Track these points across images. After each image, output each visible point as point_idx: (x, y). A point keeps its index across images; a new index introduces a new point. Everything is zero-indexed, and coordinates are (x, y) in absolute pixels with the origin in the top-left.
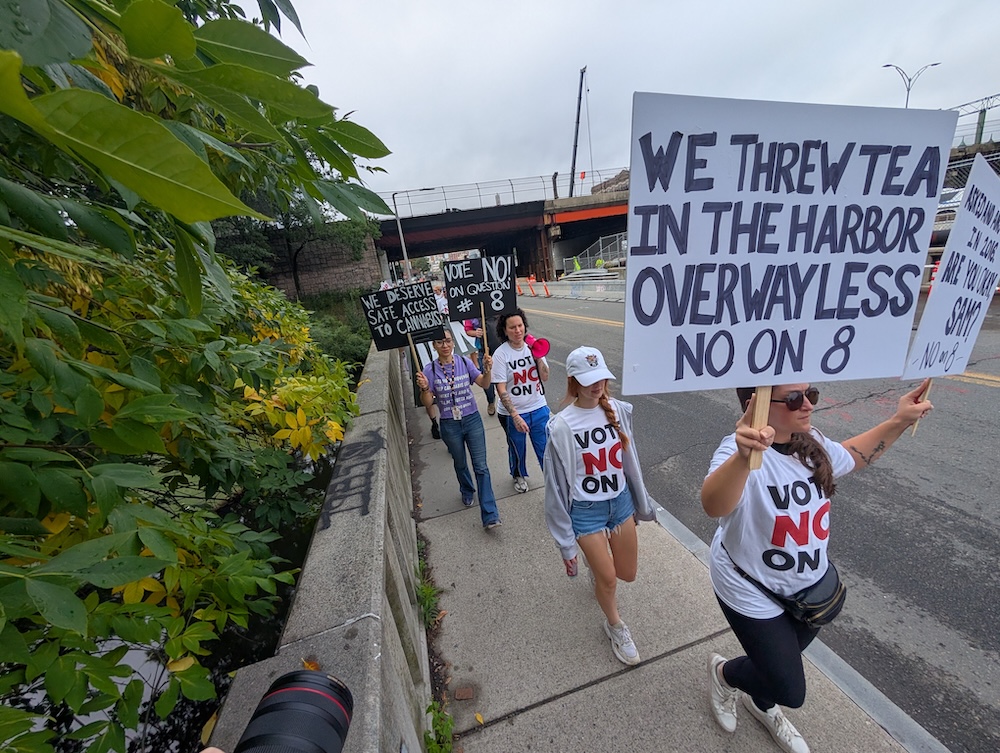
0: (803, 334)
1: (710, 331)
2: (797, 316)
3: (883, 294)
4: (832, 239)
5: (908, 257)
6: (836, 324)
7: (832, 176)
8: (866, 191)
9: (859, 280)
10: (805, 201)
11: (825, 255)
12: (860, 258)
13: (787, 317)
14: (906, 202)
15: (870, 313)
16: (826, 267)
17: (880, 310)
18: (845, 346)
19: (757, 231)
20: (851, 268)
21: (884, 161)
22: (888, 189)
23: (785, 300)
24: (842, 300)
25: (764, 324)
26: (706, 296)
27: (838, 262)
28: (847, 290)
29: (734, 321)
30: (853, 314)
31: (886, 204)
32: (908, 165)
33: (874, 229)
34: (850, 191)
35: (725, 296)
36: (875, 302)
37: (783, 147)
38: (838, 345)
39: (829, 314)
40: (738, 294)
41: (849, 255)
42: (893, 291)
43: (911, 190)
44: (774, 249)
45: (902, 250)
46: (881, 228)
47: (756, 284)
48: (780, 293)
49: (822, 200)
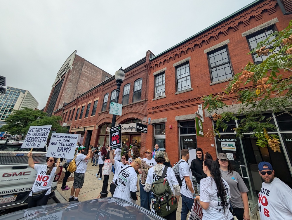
5: (46, 136)
7: (42, 130)
9: (42, 138)
10: (39, 132)
11: (40, 136)
12: (43, 136)
14: (47, 132)
19: (35, 135)
21: (46, 129)
27: (41, 137)
32: (47, 129)
34: (43, 131)
47: (34, 139)
49: (41, 132)
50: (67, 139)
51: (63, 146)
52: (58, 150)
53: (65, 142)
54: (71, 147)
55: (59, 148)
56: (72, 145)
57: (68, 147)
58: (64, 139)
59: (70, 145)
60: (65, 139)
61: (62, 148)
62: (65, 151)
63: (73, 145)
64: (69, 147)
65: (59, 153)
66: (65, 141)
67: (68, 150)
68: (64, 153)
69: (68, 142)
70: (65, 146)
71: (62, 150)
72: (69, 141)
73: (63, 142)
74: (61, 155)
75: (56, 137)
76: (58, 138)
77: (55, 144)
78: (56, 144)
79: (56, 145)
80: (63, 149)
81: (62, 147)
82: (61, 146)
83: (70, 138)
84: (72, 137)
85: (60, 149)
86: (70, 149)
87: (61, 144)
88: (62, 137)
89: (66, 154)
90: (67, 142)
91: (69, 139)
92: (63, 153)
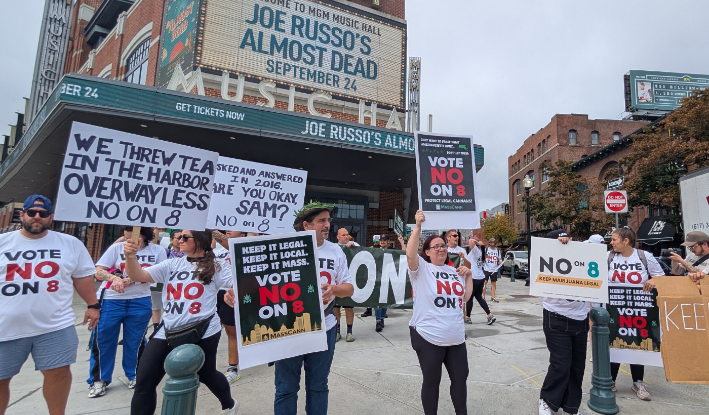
0: (155, 210)
1: (107, 202)
2: (152, 202)
3: (194, 202)
4: (168, 180)
6: (172, 209)
7: (167, 161)
8: (183, 168)
10: (155, 166)
13: (147, 202)
15: (187, 207)
16: (166, 189)
17: (192, 207)
18: (177, 217)
19: (132, 171)
20: (177, 191)
21: (189, 161)
22: (192, 169)
23: (146, 196)
24: (174, 200)
25: (135, 203)
26: (106, 189)
28: (176, 198)
29: (120, 199)
30: (180, 206)
31: (193, 174)
33: (188, 180)
35: (115, 190)
36: (190, 204)
37: (144, 149)
38: (173, 216)
39: (169, 205)
40: (122, 190)
41: (176, 186)
42: (198, 202)
43: (203, 171)
44: (141, 179)
45: (201, 188)
46: (191, 180)
47: (131, 189)
48: (143, 193)
50: (270, 180)
51: (257, 199)
52: (242, 210)
53: (263, 188)
54: (287, 203)
55: (245, 204)
56: (291, 199)
57: (275, 202)
58: (256, 177)
59: (283, 197)
60: (263, 179)
61: (256, 206)
62: (269, 213)
63: (294, 198)
64: (279, 203)
65: (246, 218)
66: (261, 184)
67: (279, 213)
68: (264, 218)
69: (274, 189)
70: (266, 199)
71: (255, 211)
72: (276, 186)
73: (258, 188)
74: (256, 226)
75: (227, 168)
76: (235, 174)
77: (226, 190)
78: (229, 189)
79: (229, 193)
80: (259, 208)
81: (258, 203)
82: (252, 200)
83: (279, 177)
84: (286, 177)
85: (249, 207)
86: (284, 209)
87: (248, 193)
88: (252, 172)
89: (274, 222)
90: (269, 190)
91: (276, 180)
92: (262, 218)
